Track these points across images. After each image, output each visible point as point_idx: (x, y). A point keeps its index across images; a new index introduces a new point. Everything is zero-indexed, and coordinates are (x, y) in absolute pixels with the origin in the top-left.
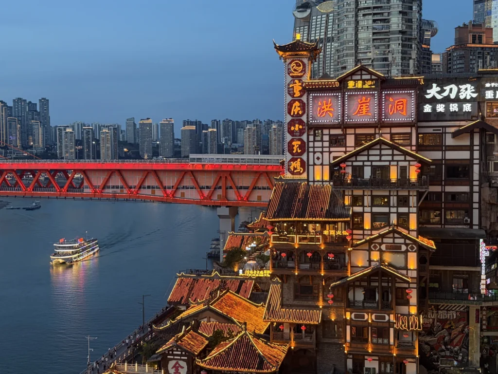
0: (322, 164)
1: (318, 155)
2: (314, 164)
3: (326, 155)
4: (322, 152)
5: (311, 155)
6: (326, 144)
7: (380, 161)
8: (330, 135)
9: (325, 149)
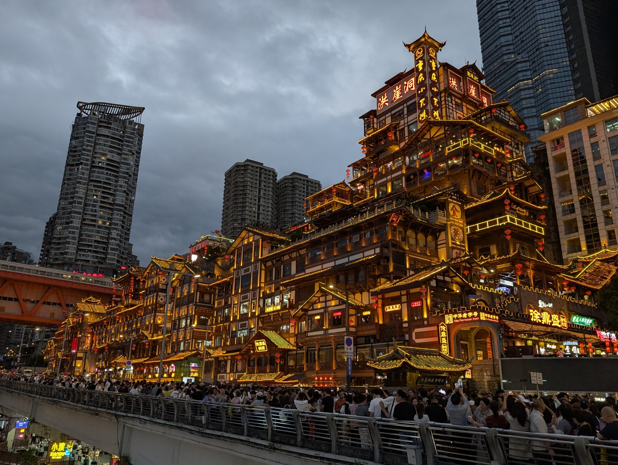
0: (453, 118)
1: (451, 111)
2: (450, 116)
3: (455, 113)
4: (453, 110)
5: (448, 109)
6: (454, 106)
7: (505, 117)
8: (456, 102)
9: (454, 109)
